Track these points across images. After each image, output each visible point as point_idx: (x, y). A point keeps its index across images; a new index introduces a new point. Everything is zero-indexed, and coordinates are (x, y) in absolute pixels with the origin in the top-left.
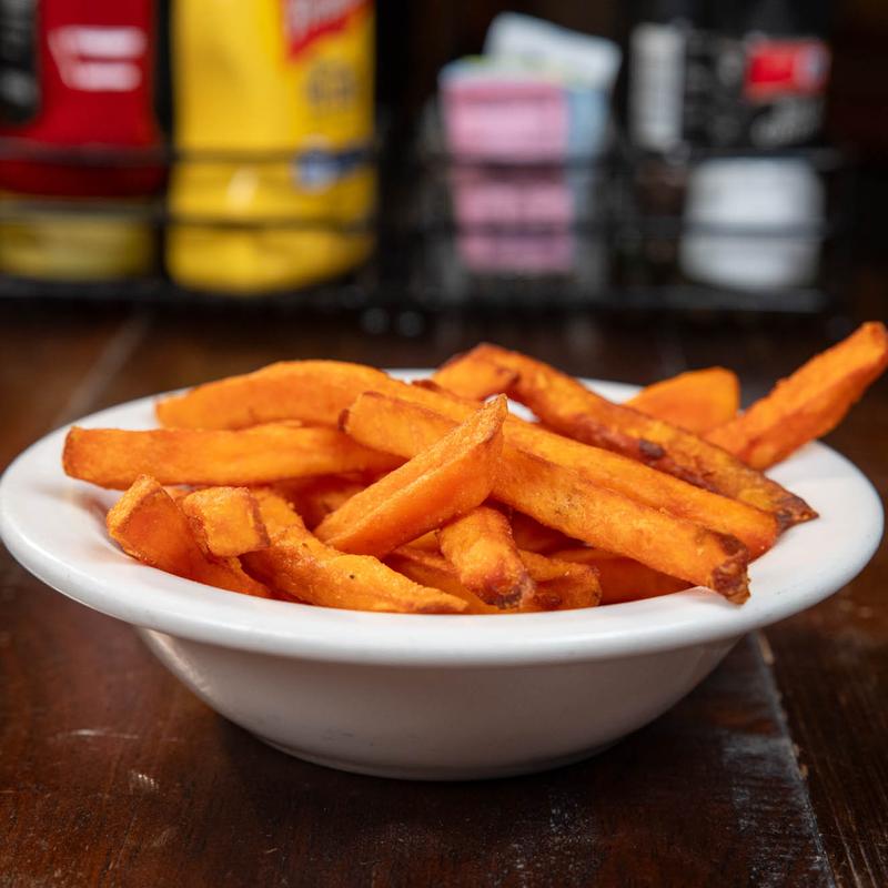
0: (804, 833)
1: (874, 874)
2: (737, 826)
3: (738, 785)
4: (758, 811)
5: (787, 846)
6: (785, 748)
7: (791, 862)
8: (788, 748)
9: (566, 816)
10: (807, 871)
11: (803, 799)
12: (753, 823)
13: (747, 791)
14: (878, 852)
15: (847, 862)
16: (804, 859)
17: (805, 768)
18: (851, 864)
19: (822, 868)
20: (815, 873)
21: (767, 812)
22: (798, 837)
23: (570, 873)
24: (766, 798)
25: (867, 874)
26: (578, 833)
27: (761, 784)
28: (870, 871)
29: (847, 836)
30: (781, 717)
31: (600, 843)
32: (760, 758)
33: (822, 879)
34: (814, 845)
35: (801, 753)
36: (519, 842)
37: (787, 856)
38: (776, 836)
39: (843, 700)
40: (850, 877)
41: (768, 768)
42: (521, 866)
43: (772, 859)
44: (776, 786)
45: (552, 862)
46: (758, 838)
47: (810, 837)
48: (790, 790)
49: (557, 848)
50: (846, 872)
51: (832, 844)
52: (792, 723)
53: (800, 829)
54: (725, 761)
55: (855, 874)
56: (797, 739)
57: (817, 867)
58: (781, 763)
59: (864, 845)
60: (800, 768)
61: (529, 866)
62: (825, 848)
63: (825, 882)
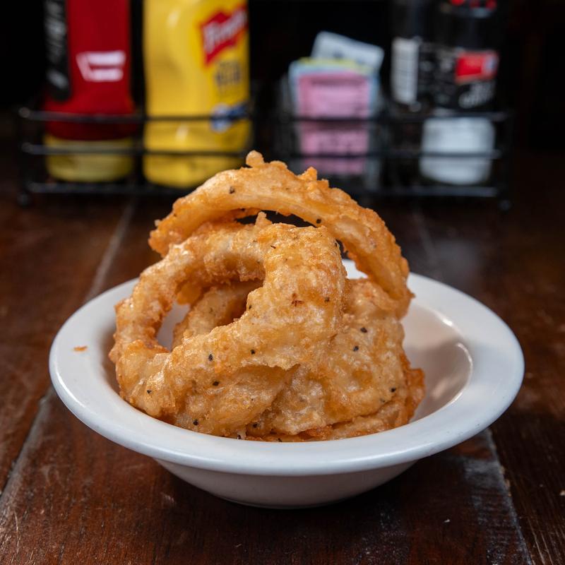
0: (512, 525)
1: (550, 553)
2: (477, 522)
3: (475, 494)
4: (487, 511)
5: (504, 535)
6: (497, 468)
7: (507, 546)
8: (498, 468)
9: (389, 517)
10: (516, 552)
11: (509, 503)
12: (485, 520)
13: (480, 498)
14: (551, 538)
15: (536, 546)
16: (513, 544)
17: (508, 482)
18: (538, 546)
19: (523, 550)
20: (520, 553)
21: (491, 512)
22: (508, 529)
23: (394, 557)
24: (490, 503)
25: (547, 553)
26: (396, 529)
27: (486, 493)
28: (548, 552)
29: (534, 527)
30: (493, 447)
31: (407, 536)
32: (484, 475)
33: (523, 557)
34: (517, 534)
35: (506, 472)
36: (366, 537)
37: (505, 542)
38: (498, 528)
39: (524, 435)
40: (539, 556)
41: (489, 482)
42: (368, 553)
43: (497, 544)
44: (494, 493)
45: (384, 550)
46: (488, 530)
47: (515, 529)
48: (502, 496)
49: (385, 540)
50: (536, 552)
51: (527, 534)
52: (499, 451)
53: (509, 523)
54: (467, 477)
55: (540, 553)
56: (503, 463)
57: (521, 550)
58: (495, 478)
59: (543, 533)
60: (506, 481)
61: (373, 552)
62: (524, 536)
63: (526, 559)
